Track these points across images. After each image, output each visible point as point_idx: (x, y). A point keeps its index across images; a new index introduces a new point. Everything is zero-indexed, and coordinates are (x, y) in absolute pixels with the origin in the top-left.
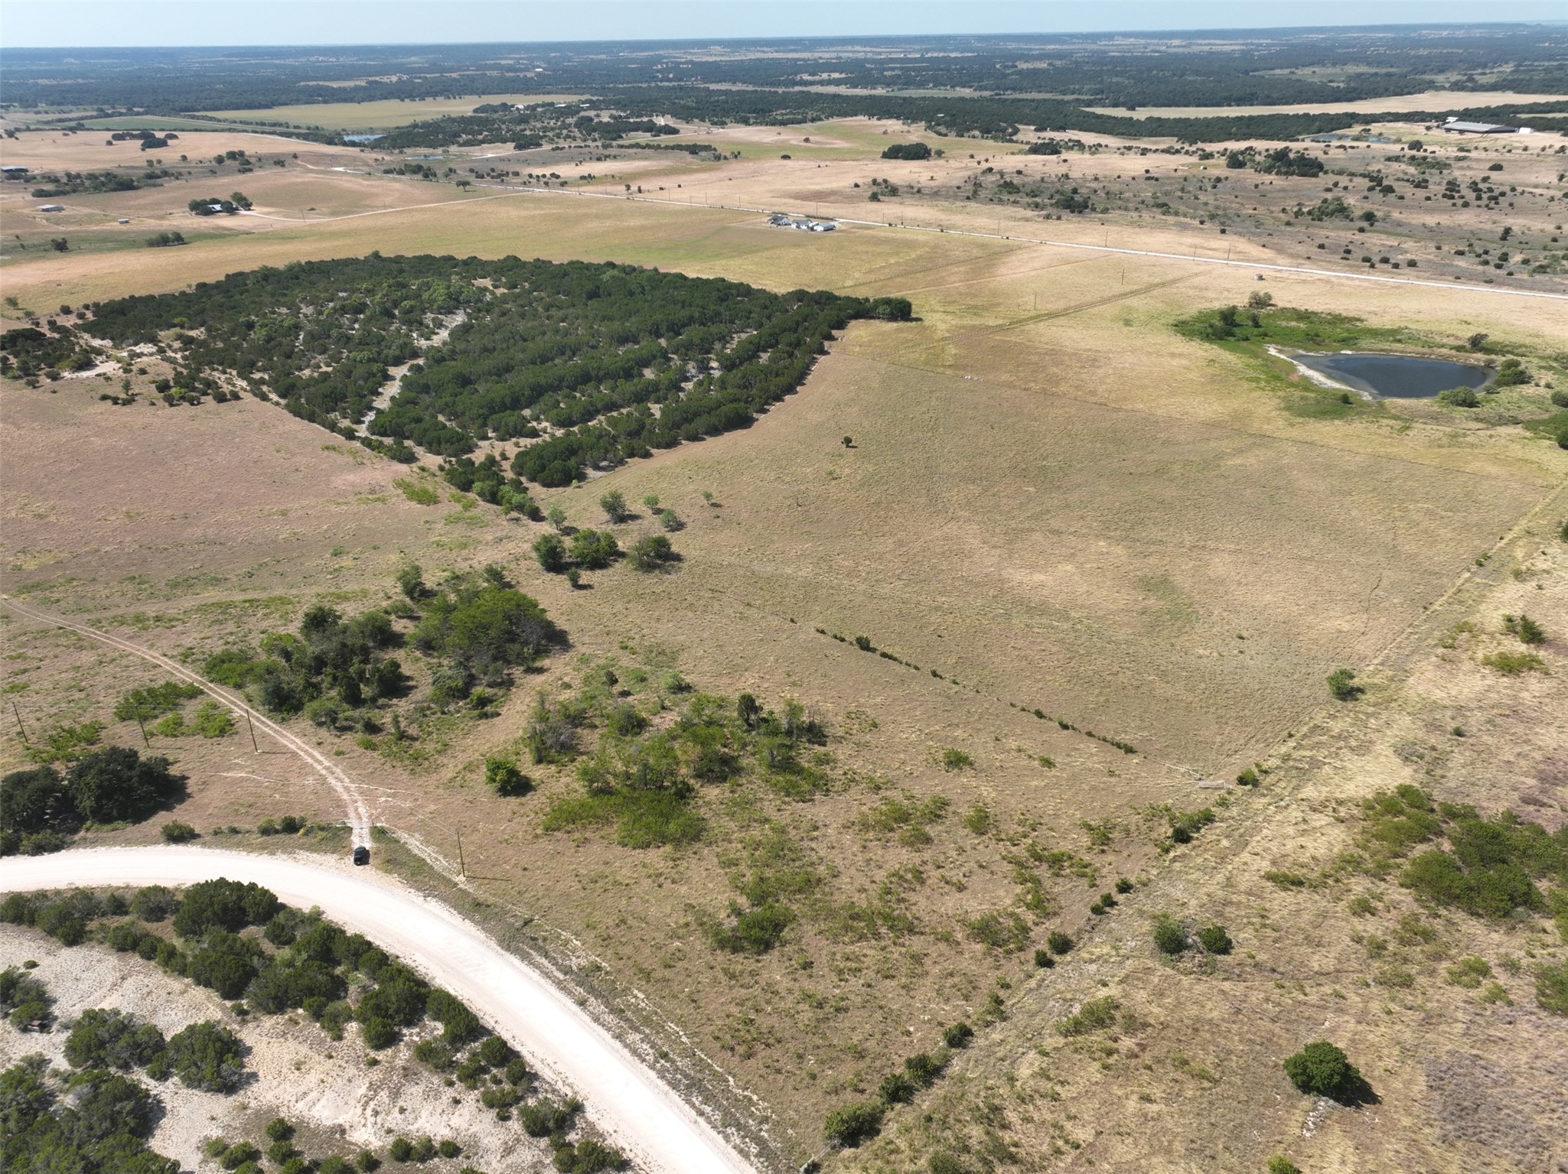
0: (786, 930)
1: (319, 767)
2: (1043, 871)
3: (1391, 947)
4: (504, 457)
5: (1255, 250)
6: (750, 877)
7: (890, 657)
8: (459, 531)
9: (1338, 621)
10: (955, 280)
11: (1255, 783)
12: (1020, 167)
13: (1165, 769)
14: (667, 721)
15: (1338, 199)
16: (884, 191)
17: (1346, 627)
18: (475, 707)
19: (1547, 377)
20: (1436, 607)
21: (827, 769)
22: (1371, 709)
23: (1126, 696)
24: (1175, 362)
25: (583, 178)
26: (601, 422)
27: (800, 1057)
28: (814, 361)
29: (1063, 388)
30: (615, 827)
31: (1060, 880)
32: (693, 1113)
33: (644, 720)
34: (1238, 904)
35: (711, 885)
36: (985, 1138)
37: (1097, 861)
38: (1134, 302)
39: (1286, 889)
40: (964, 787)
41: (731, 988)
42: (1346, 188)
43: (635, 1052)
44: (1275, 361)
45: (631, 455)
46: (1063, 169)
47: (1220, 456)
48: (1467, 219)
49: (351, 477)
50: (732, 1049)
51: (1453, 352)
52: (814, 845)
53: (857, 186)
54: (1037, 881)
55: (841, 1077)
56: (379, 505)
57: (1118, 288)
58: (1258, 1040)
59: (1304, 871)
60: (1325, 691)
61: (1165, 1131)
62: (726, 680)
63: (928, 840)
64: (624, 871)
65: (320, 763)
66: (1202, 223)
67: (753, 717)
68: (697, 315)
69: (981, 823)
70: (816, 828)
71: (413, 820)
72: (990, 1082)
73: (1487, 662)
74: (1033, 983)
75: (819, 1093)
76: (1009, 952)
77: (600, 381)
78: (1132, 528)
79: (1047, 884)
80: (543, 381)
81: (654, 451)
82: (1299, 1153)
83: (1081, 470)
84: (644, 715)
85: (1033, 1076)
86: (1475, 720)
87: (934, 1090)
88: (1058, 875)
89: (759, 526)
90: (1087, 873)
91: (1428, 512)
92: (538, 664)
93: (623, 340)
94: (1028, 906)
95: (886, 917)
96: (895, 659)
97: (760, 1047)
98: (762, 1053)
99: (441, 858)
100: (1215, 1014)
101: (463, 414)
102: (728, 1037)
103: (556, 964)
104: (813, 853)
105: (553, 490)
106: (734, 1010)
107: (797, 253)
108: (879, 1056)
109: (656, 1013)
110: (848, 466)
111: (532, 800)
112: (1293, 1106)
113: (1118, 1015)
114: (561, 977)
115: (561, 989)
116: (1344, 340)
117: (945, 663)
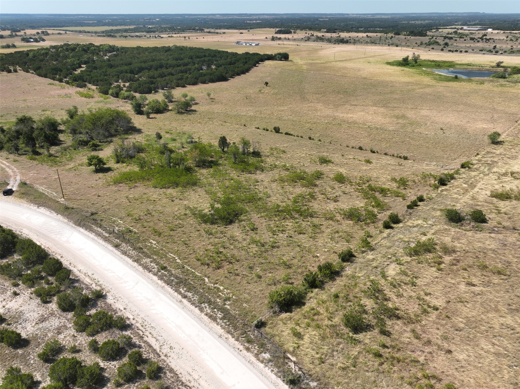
0: (242, 216)
2: (377, 195)
4: (124, 86)
5: (410, 49)
6: (222, 197)
7: (290, 134)
8: (100, 105)
9: (481, 125)
10: (304, 54)
11: (469, 168)
12: (323, 35)
13: (425, 164)
15: (434, 41)
16: (276, 39)
17: (486, 127)
18: (91, 147)
21: (262, 164)
22: (510, 147)
23: (398, 144)
24: (389, 70)
25: (169, 37)
27: (251, 268)
28: (252, 67)
29: (348, 75)
30: (152, 182)
31: (387, 198)
32: (180, 297)
33: (173, 151)
34: (482, 206)
35: (201, 201)
37: (404, 192)
38: (371, 59)
39: (504, 200)
40: (329, 169)
41: (209, 239)
42: (436, 39)
43: (146, 267)
44: (426, 71)
45: (178, 86)
46: (338, 35)
47: (415, 89)
49: (58, 92)
50: (208, 265)
51: (491, 68)
52: (257, 187)
53: (266, 38)
54: (375, 198)
55: (277, 277)
56: (68, 98)
57: (363, 56)
59: (509, 194)
61: (491, 300)
63: (316, 185)
64: (154, 196)
65: (4, 164)
66: (389, 45)
67: (226, 149)
68: (207, 55)
69: (341, 180)
70: (257, 182)
71: (45, 181)
72: (372, 278)
74: (385, 235)
75: (264, 285)
76: (368, 224)
78: (386, 104)
79: (381, 199)
80: (144, 67)
81: (187, 86)
83: (361, 92)
85: (398, 274)
87: (337, 282)
88: (385, 196)
89: (231, 104)
90: (398, 195)
91: (502, 101)
92: (126, 137)
94: (373, 206)
96: (292, 135)
97: (225, 264)
98: (227, 266)
99: (54, 193)
100: (492, 246)
101: (109, 75)
102: (206, 259)
103: (105, 230)
104: (256, 190)
105: (143, 95)
106: (211, 248)
107: (246, 49)
108: (300, 267)
109: (162, 250)
110: (267, 90)
111: (111, 174)
113: (437, 247)
114: (107, 235)
115: (106, 241)
116: (449, 66)
117: (314, 136)
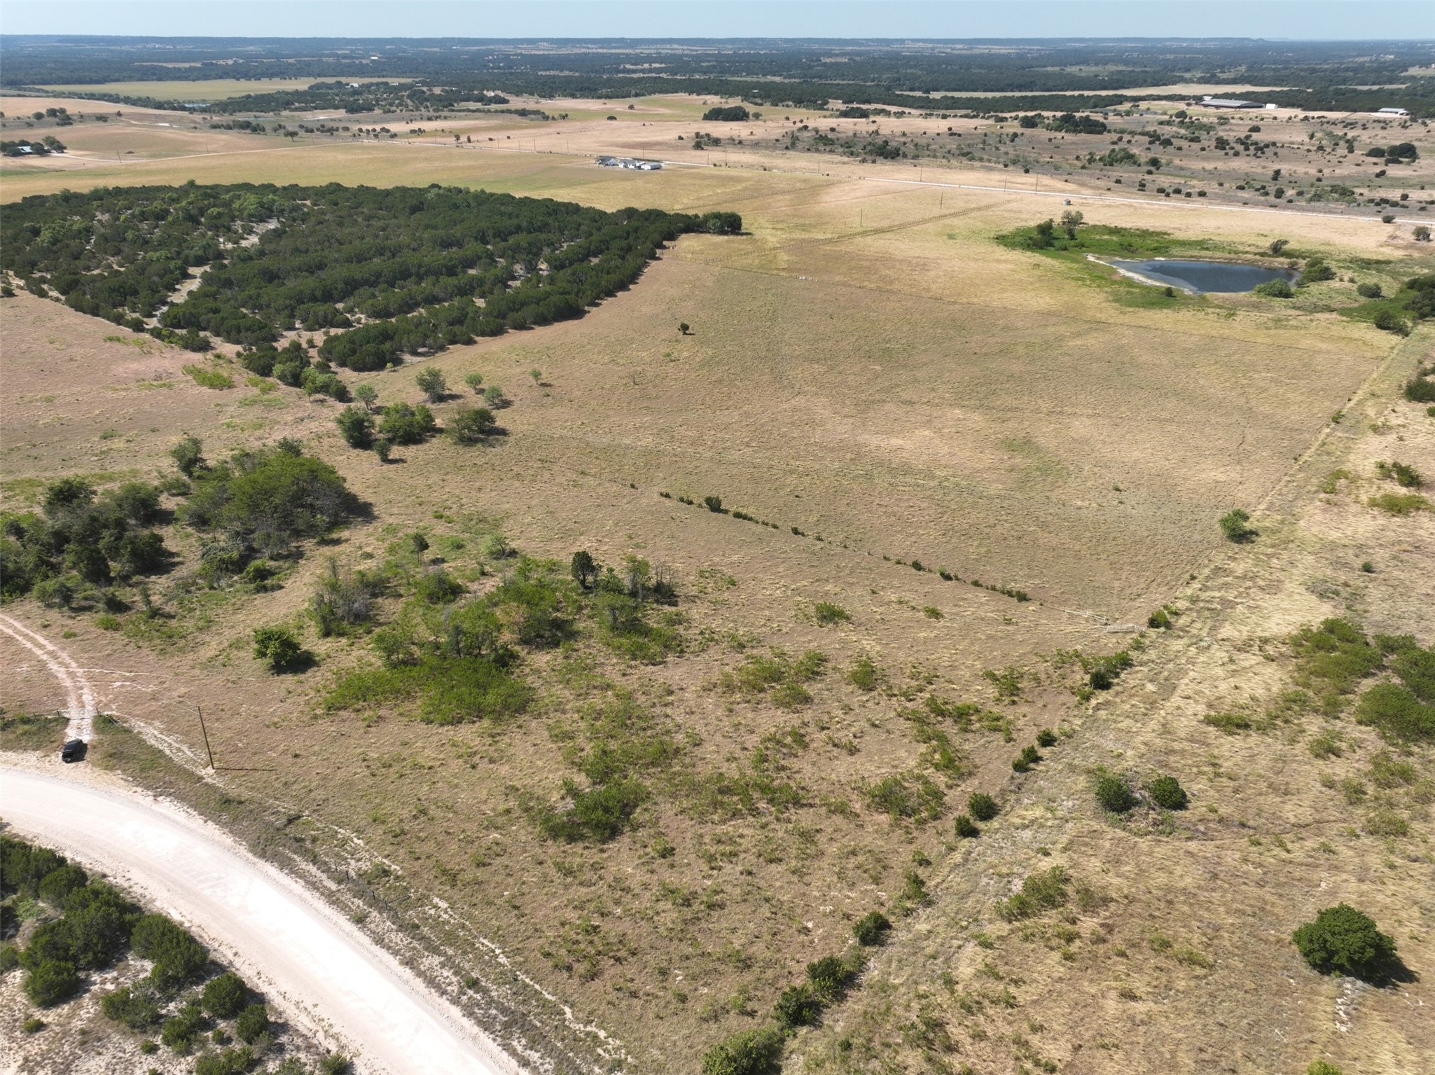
0: (638, 810)
1: (39, 652)
2: (948, 727)
3: (1371, 789)
4: (311, 344)
5: (1059, 184)
6: (590, 750)
7: (745, 517)
8: (254, 414)
9: (1212, 473)
10: (782, 204)
11: (1168, 625)
12: (834, 126)
13: (1065, 617)
14: (490, 585)
15: (1124, 150)
16: (707, 142)
17: (1222, 477)
18: (251, 581)
19: (1348, 275)
20: (1305, 458)
21: (680, 630)
22: (1270, 551)
23: (1008, 547)
24: (1002, 266)
25: (413, 131)
26: (421, 314)
27: (663, 972)
28: (646, 265)
29: (896, 286)
30: (419, 702)
31: (970, 736)
32: (514, 1063)
33: (459, 587)
34: (1182, 752)
35: (540, 763)
36: (926, 1067)
37: (1009, 713)
38: (955, 221)
39: (1231, 734)
40: (841, 641)
41: (566, 887)
42: (1129, 142)
43: (431, 982)
44: (1095, 266)
45: (453, 342)
46: (873, 128)
47: (1060, 339)
48: (1241, 165)
49: (135, 366)
50: (569, 968)
51: (1258, 257)
52: (669, 711)
53: (681, 138)
54: (943, 739)
55: (722, 996)
56: (165, 391)
57: (937, 211)
58: (1249, 910)
59: (1247, 712)
60: (1217, 534)
61: (1164, 1039)
62: (559, 545)
63: (807, 700)
64: (427, 752)
65: (41, 647)
66: (1006, 166)
67: (590, 579)
68: (524, 224)
69: (867, 678)
70: (671, 693)
71: (154, 705)
72: (922, 988)
73: (1373, 503)
74: (957, 857)
75: (692, 1021)
76: (922, 822)
77: (420, 278)
78: (986, 397)
79: (956, 740)
80: (358, 276)
81: (477, 338)
82: (1340, 1054)
83: (925, 351)
84: (459, 581)
85: (978, 975)
86: (1379, 557)
87: (849, 1004)
88: (966, 731)
89: (594, 403)
90: (996, 725)
91: (1273, 380)
92: (335, 536)
93: (446, 244)
94: (937, 767)
95: (764, 789)
96: (750, 519)
97: (607, 963)
98: (610, 970)
99: (185, 748)
100: (1188, 880)
101: (268, 306)
102: (563, 952)
103: (327, 870)
104: (668, 721)
105: (365, 374)
106: (571, 915)
107: (627, 185)
108: (769, 964)
109: (463, 927)
110: (685, 348)
111: (313, 677)
112: (1314, 992)
113: (1069, 889)
114: (333, 886)
115: (333, 903)
116: (1155, 249)
117: (806, 521)
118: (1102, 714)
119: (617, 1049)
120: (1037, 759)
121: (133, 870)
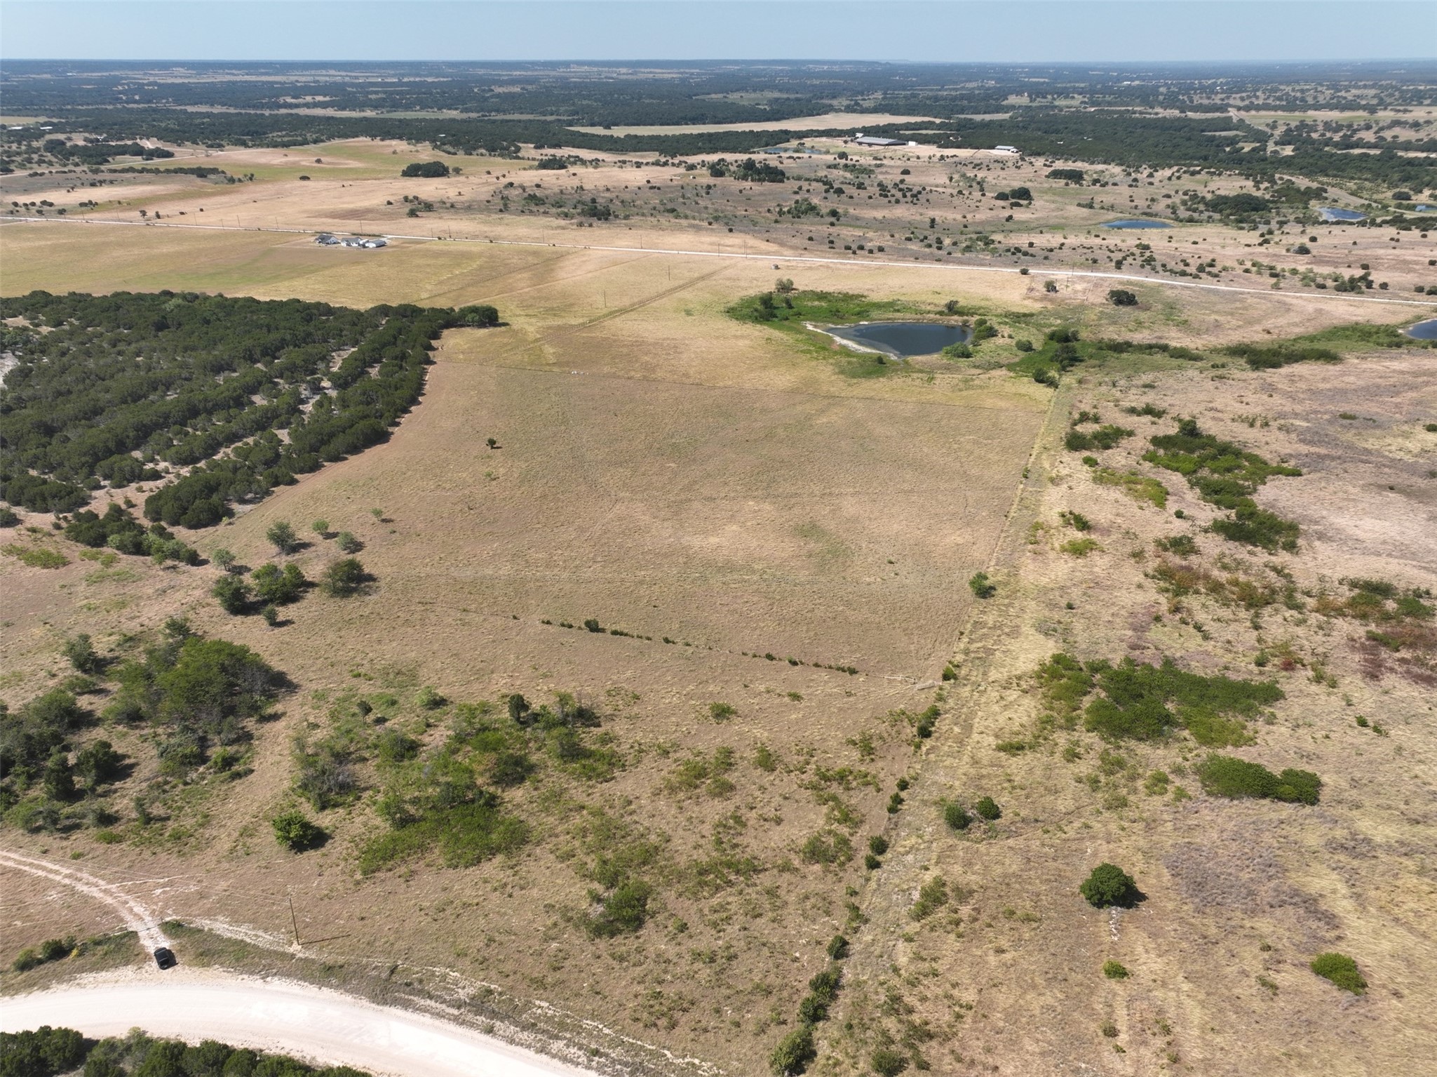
0: (649, 901)
1: (58, 878)
2: (835, 788)
3: (1103, 779)
4: (130, 504)
5: (764, 246)
6: (592, 864)
7: (621, 634)
8: (108, 591)
9: (954, 537)
10: (522, 283)
11: (955, 677)
12: (537, 181)
13: (886, 682)
14: (438, 738)
15: (806, 200)
16: (418, 208)
17: (960, 540)
18: (222, 769)
19: (1006, 330)
20: (1012, 514)
21: (613, 746)
22: (1006, 601)
23: (829, 627)
24: (741, 343)
25: (82, 205)
26: (227, 455)
27: (718, 1011)
28: (424, 372)
29: (660, 374)
30: (437, 851)
31: (852, 793)
33: (413, 742)
34: (989, 776)
35: (559, 881)
36: (900, 1026)
37: (872, 769)
38: (685, 294)
39: (1014, 755)
40: (740, 734)
41: (626, 970)
42: (808, 191)
43: (565, 1059)
44: (815, 335)
45: (276, 484)
46: (575, 182)
47: (809, 417)
48: (902, 212)
50: (655, 1025)
51: (938, 316)
52: (635, 818)
53: (389, 203)
54: (834, 798)
55: (761, 1016)
57: (667, 284)
58: (1053, 878)
59: (1021, 737)
60: (969, 593)
61: (1025, 971)
62: (476, 686)
63: (732, 788)
64: (467, 892)
65: (57, 872)
66: (710, 224)
67: (522, 715)
68: (288, 337)
69: (767, 762)
70: (630, 803)
71: (207, 903)
72: (882, 978)
73: (1064, 550)
74: (873, 885)
75: (749, 1037)
76: (842, 864)
77: (210, 412)
78: (769, 486)
79: (844, 797)
80: (147, 421)
81: (297, 476)
82: (1117, 954)
83: (706, 443)
84: (413, 737)
85: (911, 961)
86: (1075, 594)
87: (841, 1000)
88: (848, 789)
89: (440, 534)
90: (867, 781)
91: (975, 442)
92: (270, 710)
93: (218, 369)
94: (839, 821)
95: (729, 865)
96: (626, 635)
97: (677, 1015)
98: (683, 1019)
99: (260, 933)
100: (1015, 866)
101: (60, 464)
102: (645, 1015)
103: (444, 1002)
104: (638, 826)
105: (202, 531)
106: (639, 989)
107: (357, 270)
108: (782, 987)
109: (568, 1016)
110: (499, 464)
111: (336, 848)
112: (1097, 921)
113: (947, 890)
114: (456, 1012)
115: (462, 1023)
116: (858, 314)
117: (672, 629)
118: (932, 756)
119: (711, 1068)
120: (901, 801)
121: (282, 1040)
